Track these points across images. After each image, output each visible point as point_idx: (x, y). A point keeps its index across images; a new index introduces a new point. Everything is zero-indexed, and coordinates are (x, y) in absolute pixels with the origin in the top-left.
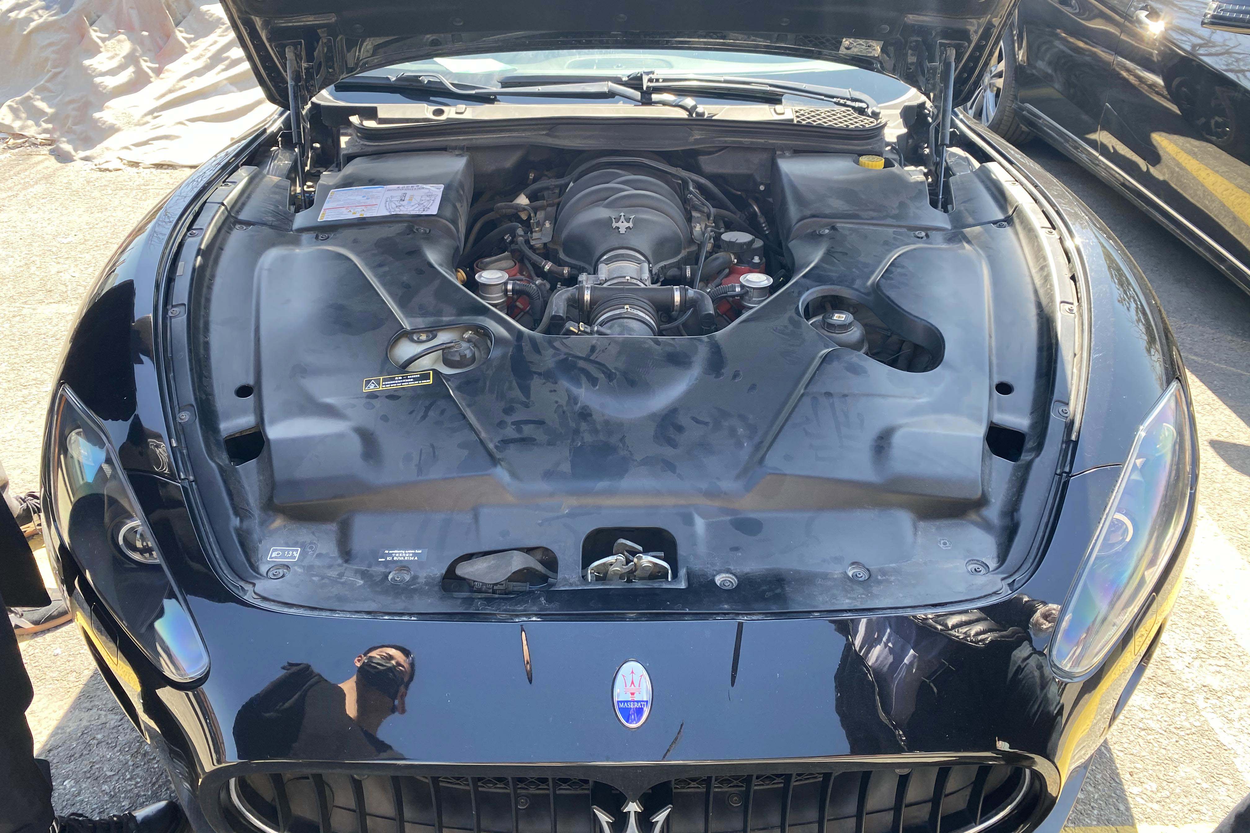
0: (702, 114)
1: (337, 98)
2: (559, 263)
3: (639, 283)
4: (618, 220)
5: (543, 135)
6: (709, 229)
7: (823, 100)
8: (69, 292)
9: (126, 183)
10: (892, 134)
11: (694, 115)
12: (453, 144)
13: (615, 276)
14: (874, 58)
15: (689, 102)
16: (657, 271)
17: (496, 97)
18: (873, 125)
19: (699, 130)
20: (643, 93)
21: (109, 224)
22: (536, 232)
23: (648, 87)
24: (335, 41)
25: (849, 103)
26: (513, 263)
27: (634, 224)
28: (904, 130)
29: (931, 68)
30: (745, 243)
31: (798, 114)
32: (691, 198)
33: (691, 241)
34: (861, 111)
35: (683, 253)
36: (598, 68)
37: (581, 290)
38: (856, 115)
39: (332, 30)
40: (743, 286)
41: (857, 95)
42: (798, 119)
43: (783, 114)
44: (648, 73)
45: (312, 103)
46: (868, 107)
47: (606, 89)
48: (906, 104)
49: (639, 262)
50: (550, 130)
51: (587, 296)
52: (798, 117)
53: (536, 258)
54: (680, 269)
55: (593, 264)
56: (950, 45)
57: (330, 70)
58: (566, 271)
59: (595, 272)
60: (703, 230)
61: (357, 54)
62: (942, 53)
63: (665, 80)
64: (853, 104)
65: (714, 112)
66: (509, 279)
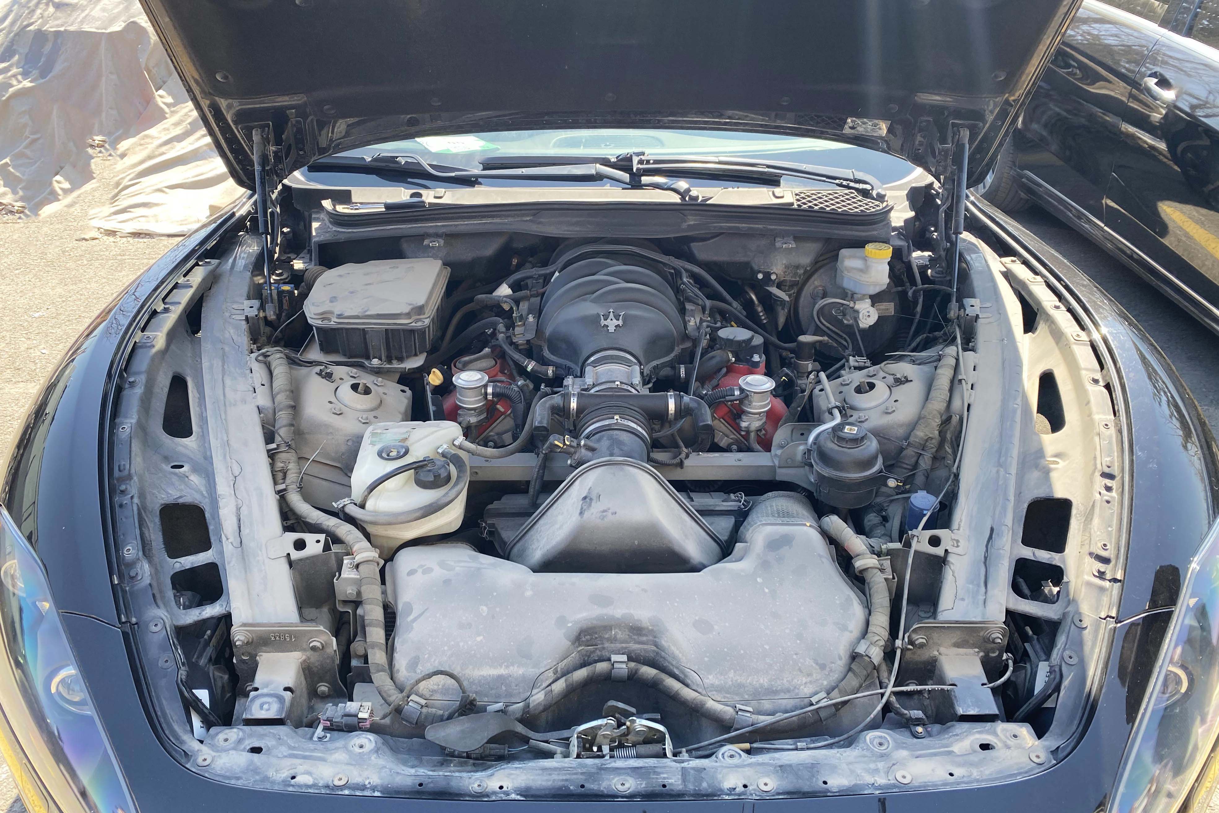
0: (697, 198)
1: (309, 179)
2: (543, 362)
3: (629, 388)
4: (606, 318)
5: (527, 221)
6: (705, 324)
7: (824, 181)
8: (38, 370)
9: (102, 253)
10: (898, 218)
11: (687, 199)
12: (431, 231)
13: (603, 381)
14: (881, 138)
15: (682, 184)
16: (649, 372)
17: (477, 180)
18: (878, 208)
19: (692, 215)
20: (632, 174)
21: (82, 297)
22: (518, 326)
23: (638, 169)
24: (305, 123)
25: (852, 184)
26: (494, 362)
27: (624, 321)
28: (913, 214)
29: (943, 150)
30: (744, 341)
31: (798, 197)
32: (684, 290)
33: (685, 337)
34: (865, 194)
35: (677, 350)
36: (585, 147)
37: (566, 397)
38: (860, 198)
39: (302, 112)
40: (742, 390)
41: (860, 175)
42: (799, 203)
43: (782, 197)
44: (638, 154)
45: (283, 185)
46: (872, 189)
47: (593, 172)
48: (914, 185)
49: (628, 363)
50: (534, 215)
51: (574, 405)
52: (798, 200)
53: (517, 356)
54: (673, 368)
55: (580, 365)
56: (963, 126)
57: (301, 153)
58: (550, 371)
59: (582, 375)
60: (698, 324)
61: (330, 135)
62: (954, 134)
63: (656, 162)
64: (857, 186)
65: (709, 196)
66: (489, 381)
